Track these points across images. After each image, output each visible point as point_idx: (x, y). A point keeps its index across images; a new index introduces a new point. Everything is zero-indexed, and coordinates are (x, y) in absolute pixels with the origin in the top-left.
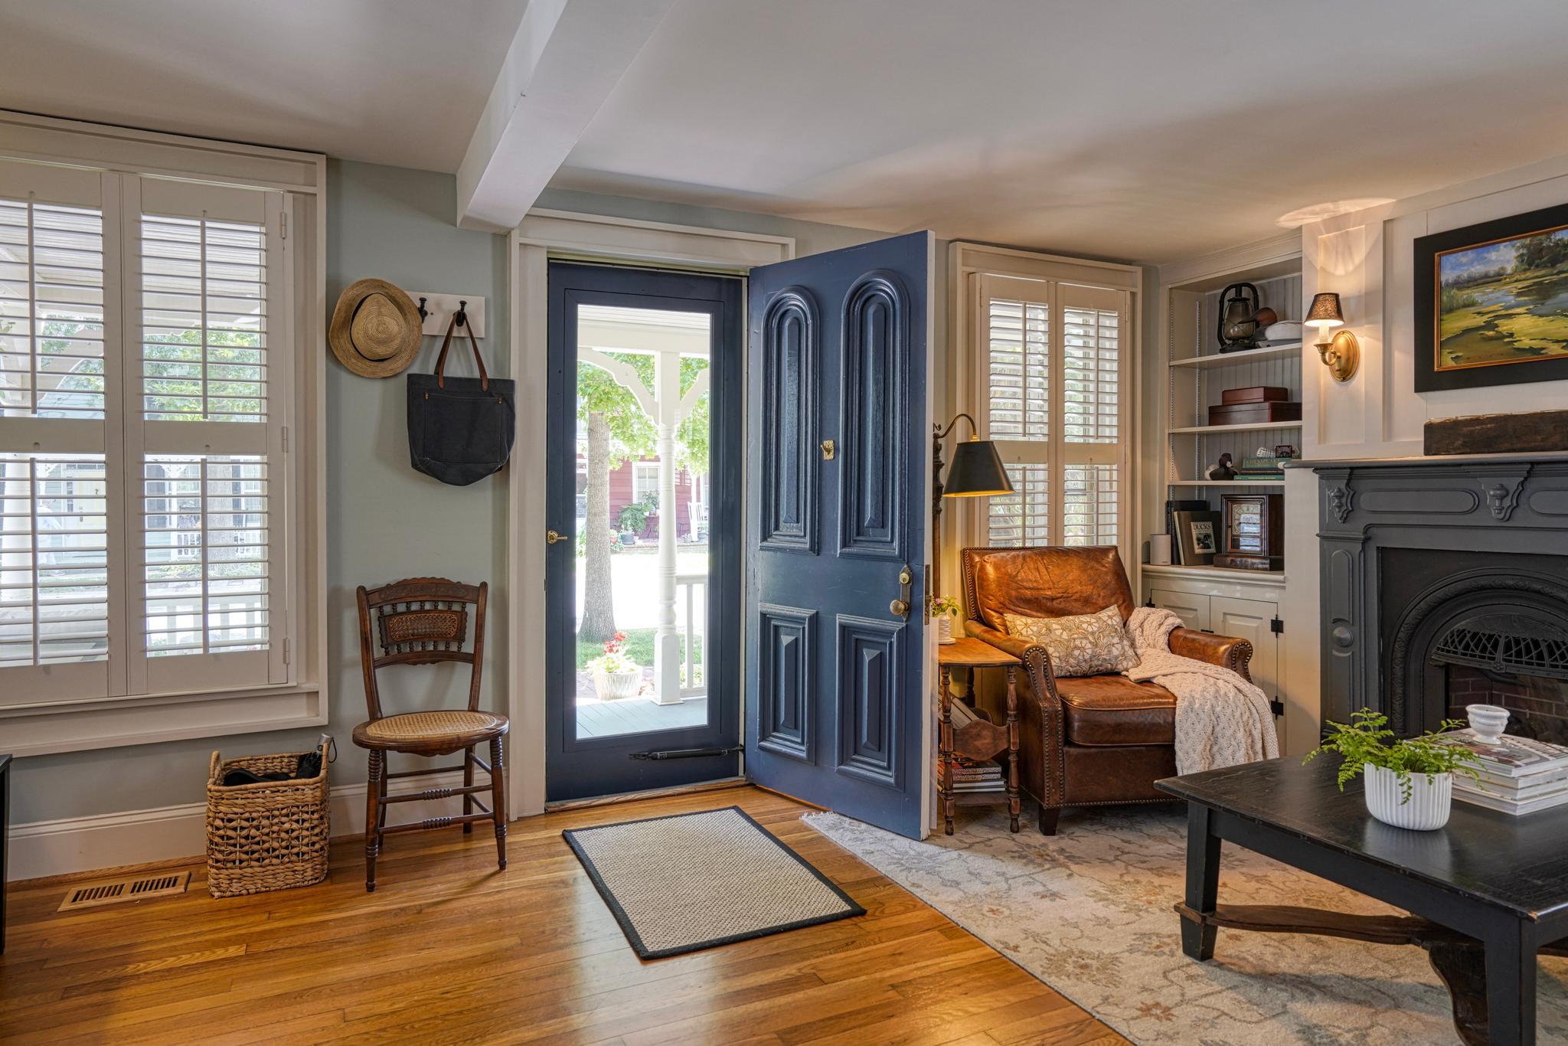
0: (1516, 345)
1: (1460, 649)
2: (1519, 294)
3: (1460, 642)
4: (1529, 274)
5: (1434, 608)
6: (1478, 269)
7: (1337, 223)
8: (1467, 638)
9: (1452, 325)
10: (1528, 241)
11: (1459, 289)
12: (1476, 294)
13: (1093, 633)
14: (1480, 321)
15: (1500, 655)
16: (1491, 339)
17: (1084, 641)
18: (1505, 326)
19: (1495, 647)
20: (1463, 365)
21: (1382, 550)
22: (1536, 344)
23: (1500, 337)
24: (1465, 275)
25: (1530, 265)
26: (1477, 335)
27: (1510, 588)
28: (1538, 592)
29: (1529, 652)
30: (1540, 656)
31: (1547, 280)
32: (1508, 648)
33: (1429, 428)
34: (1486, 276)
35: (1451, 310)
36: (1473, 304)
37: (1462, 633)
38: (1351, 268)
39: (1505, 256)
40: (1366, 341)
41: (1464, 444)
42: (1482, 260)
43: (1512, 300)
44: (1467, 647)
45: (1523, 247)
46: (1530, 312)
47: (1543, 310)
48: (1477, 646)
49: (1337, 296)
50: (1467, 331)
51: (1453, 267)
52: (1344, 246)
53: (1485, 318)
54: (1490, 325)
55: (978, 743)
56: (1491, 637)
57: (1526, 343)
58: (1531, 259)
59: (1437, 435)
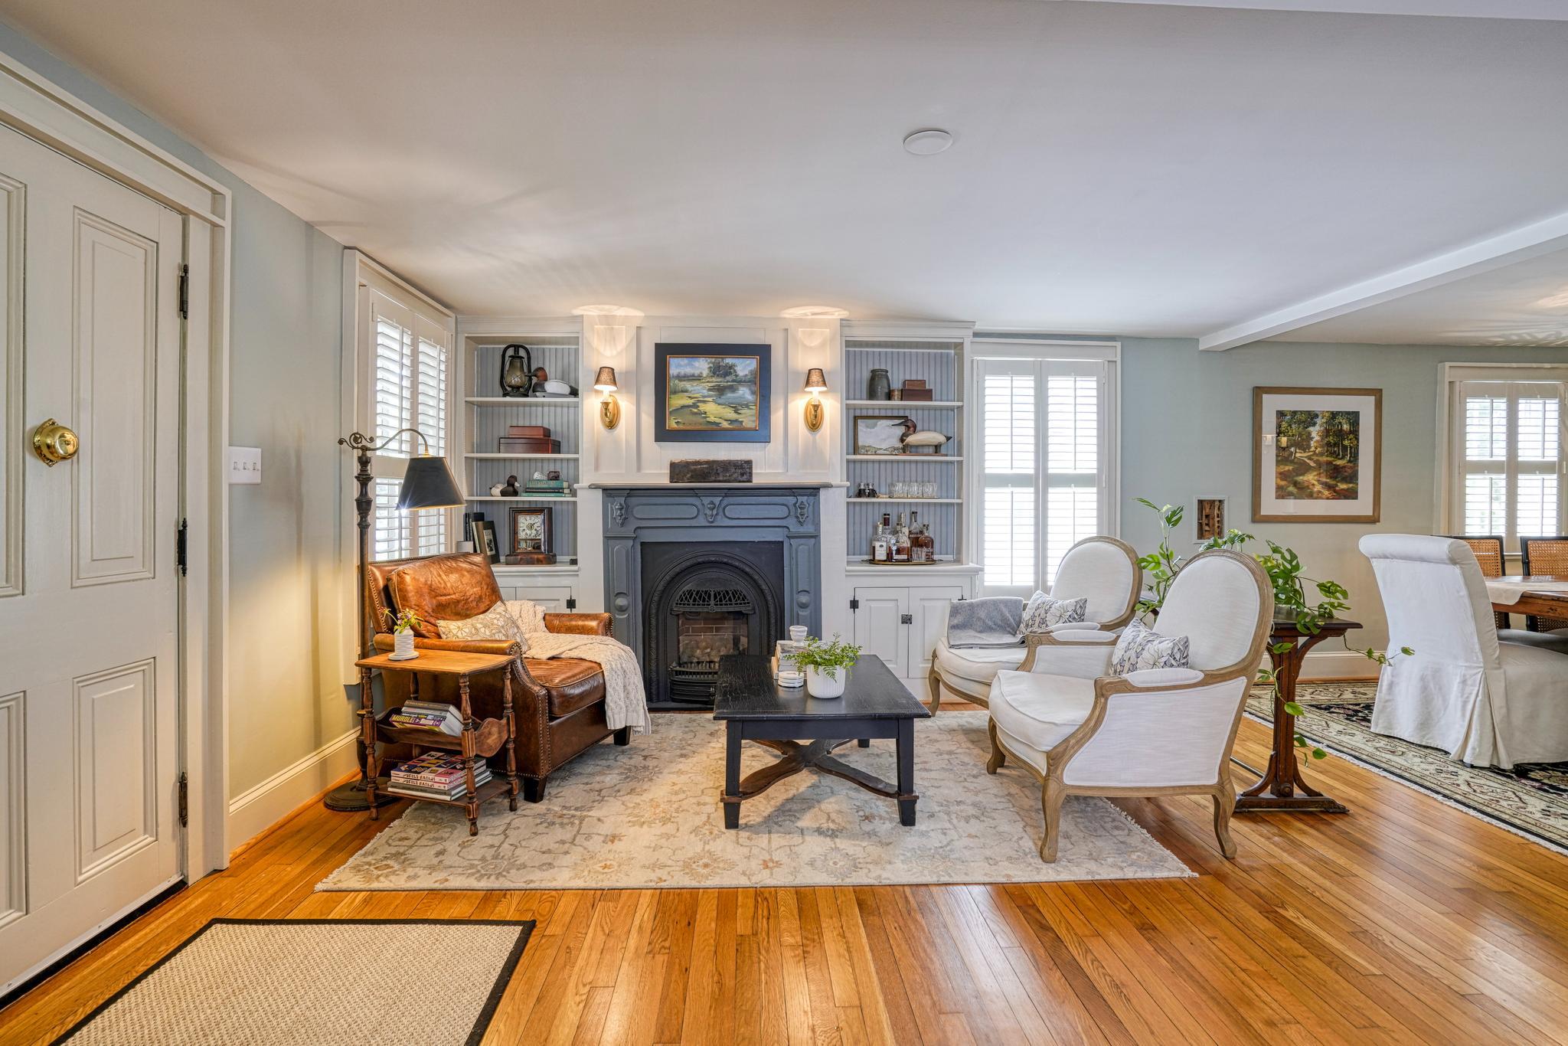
0: (708, 419)
1: (691, 601)
2: (709, 390)
3: (690, 598)
4: (714, 379)
5: (673, 578)
6: (689, 370)
7: (608, 320)
8: (694, 595)
9: (676, 402)
10: (713, 360)
11: (680, 380)
12: (688, 385)
13: (503, 627)
14: (690, 402)
15: (712, 602)
16: (696, 414)
17: (501, 635)
18: (703, 407)
19: (709, 598)
20: (681, 427)
21: (642, 544)
22: (717, 420)
23: (700, 413)
24: (682, 373)
25: (714, 373)
26: (687, 410)
27: (712, 562)
28: (725, 563)
29: (725, 598)
30: (730, 600)
31: (722, 384)
32: (715, 597)
33: (673, 465)
34: (693, 376)
35: (675, 393)
36: (686, 391)
37: (690, 592)
38: (615, 353)
39: (702, 365)
40: (626, 406)
41: (692, 477)
42: (689, 364)
43: (705, 392)
44: (695, 600)
45: (711, 362)
46: (714, 401)
47: (720, 401)
48: (700, 598)
49: (613, 370)
50: (683, 407)
51: (677, 366)
52: (612, 337)
53: (693, 401)
54: (695, 406)
55: (489, 741)
56: (706, 592)
57: (712, 419)
58: (716, 371)
59: (678, 470)
